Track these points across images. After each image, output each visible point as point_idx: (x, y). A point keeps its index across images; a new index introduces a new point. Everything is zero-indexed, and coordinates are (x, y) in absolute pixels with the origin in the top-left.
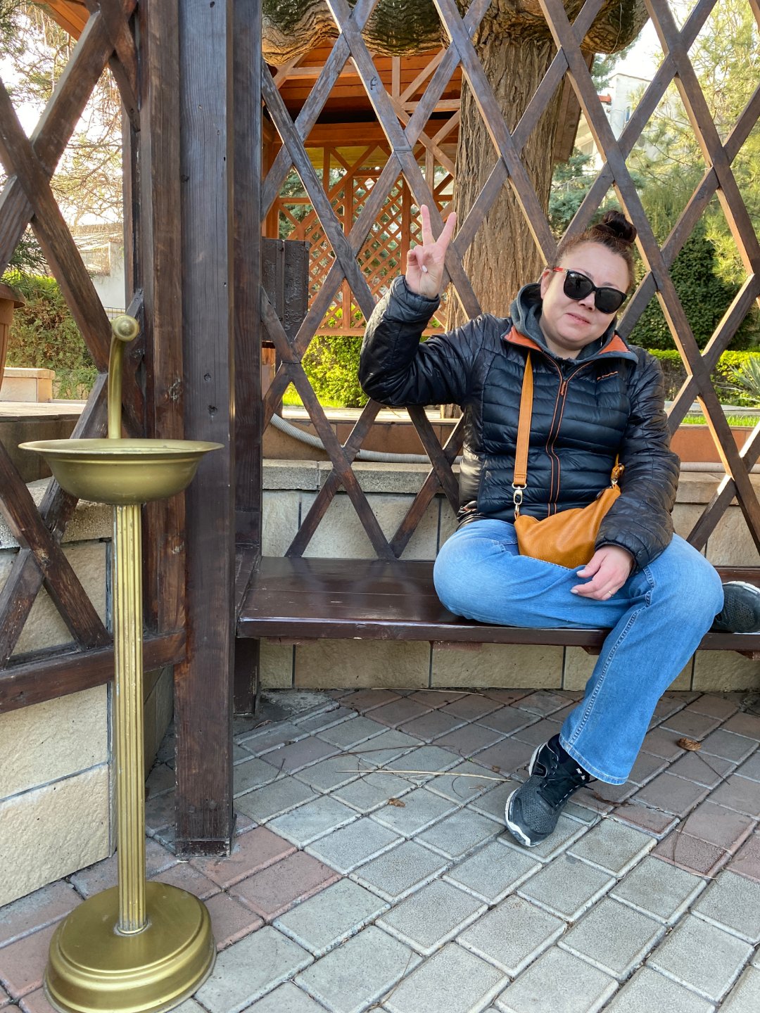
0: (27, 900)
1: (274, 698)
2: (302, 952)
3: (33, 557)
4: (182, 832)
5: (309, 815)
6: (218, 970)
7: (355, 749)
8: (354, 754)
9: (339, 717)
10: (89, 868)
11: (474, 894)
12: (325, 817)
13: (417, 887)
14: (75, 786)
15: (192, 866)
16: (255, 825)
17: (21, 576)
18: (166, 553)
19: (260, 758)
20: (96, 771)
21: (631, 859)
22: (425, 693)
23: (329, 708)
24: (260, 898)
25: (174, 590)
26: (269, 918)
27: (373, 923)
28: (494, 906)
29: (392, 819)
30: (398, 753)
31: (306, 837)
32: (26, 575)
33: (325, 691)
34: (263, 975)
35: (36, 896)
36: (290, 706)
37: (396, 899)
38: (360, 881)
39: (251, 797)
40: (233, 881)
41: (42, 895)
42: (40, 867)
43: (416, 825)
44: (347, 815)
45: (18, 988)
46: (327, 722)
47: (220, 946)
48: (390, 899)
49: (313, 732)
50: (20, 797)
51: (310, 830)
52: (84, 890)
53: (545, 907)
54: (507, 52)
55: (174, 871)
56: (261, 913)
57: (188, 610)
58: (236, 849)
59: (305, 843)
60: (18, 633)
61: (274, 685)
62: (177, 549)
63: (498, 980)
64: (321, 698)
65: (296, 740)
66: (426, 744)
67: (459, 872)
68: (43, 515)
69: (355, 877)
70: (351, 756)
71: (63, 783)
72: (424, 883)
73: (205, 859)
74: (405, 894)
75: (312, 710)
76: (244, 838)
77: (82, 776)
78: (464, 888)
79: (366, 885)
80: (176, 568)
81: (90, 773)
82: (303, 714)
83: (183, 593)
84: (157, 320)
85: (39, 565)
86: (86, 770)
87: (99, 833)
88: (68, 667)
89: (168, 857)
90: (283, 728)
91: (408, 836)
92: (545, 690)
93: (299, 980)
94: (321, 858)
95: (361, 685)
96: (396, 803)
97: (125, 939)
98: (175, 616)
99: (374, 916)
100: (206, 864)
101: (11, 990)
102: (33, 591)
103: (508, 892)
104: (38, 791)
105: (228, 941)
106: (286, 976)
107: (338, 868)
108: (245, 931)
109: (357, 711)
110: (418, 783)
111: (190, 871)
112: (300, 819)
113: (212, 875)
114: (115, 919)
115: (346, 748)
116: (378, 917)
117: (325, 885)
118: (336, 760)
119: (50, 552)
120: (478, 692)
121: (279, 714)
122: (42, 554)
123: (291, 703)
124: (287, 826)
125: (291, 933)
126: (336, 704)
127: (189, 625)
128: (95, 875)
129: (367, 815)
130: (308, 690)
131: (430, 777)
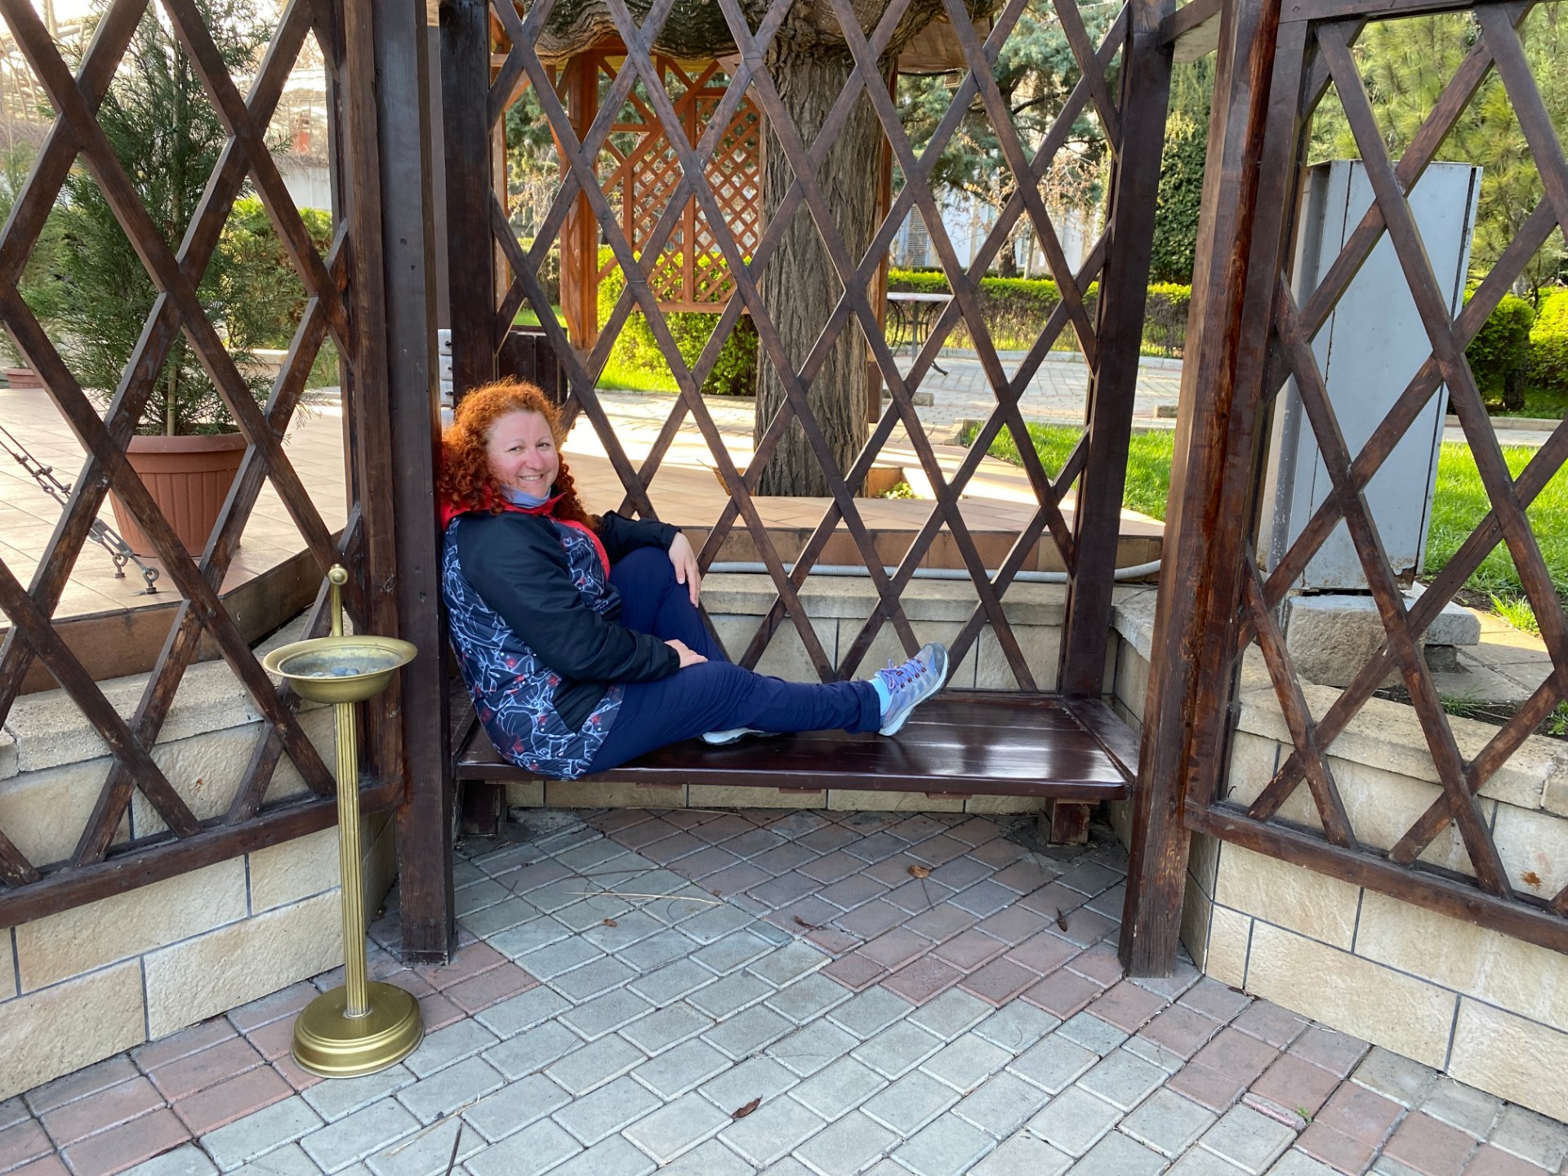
0: (278, 995)
1: (522, 817)
2: (491, 1036)
3: (274, 731)
4: (408, 944)
5: (527, 932)
6: (424, 1046)
7: (589, 872)
8: (585, 877)
9: (583, 839)
10: (329, 971)
11: (648, 999)
12: (541, 935)
13: (601, 993)
14: (315, 904)
15: (416, 973)
16: (476, 940)
17: (266, 745)
18: (384, 717)
19: (495, 879)
20: (332, 893)
21: (798, 974)
22: (681, 813)
23: (576, 829)
24: (467, 998)
25: (392, 746)
26: (471, 1013)
27: (555, 1019)
28: (659, 1009)
29: (600, 937)
30: (629, 876)
31: (519, 952)
32: (270, 745)
33: (578, 810)
34: (457, 1051)
35: (284, 992)
36: (537, 826)
37: (580, 1002)
38: (555, 988)
39: (478, 915)
40: (447, 985)
41: (289, 992)
42: (287, 969)
43: (620, 943)
44: (561, 933)
45: (271, 1054)
46: (569, 844)
47: (428, 1031)
48: (574, 1001)
49: (552, 855)
50: (270, 914)
51: (523, 945)
52: (324, 988)
53: (703, 1010)
54: (810, 73)
55: (399, 977)
56: (465, 1009)
57: (405, 762)
58: (455, 960)
59: (516, 956)
60: (265, 789)
61: (525, 804)
62: (394, 713)
63: (637, 1058)
64: (570, 818)
65: (534, 862)
66: (660, 868)
67: (640, 983)
68: (282, 697)
69: (550, 984)
70: (582, 879)
71: (305, 903)
72: (608, 990)
73: (427, 967)
74: (589, 998)
75: (558, 831)
76: (463, 952)
77: (321, 897)
78: (640, 994)
79: (558, 990)
80: (393, 729)
81: (327, 895)
82: (548, 835)
83: (401, 748)
84: (372, 531)
85: (279, 736)
86: (323, 893)
87: (336, 944)
88: (306, 814)
89: (396, 965)
90: (524, 849)
91: (609, 952)
92: (809, 810)
93: (484, 1055)
94: (527, 969)
95: (616, 805)
96: (610, 923)
97: (353, 1020)
98: (394, 767)
99: (557, 1013)
100: (427, 971)
101: (266, 1056)
102: (275, 757)
103: (677, 998)
104: (284, 909)
105: (435, 1028)
106: (475, 1051)
107: (538, 977)
108: (450, 1021)
109: (603, 832)
110: (637, 905)
111: (413, 976)
112: (517, 937)
113: (431, 980)
114: (344, 1007)
115: (580, 871)
116: (561, 1014)
117: (524, 990)
118: (566, 882)
119: (288, 726)
120: (737, 812)
121: (523, 834)
122: (282, 727)
123: (539, 823)
124: (503, 941)
125: (486, 1024)
126: (585, 825)
127: (407, 772)
128: (333, 978)
129: (579, 934)
130: (560, 809)
131: (649, 900)
